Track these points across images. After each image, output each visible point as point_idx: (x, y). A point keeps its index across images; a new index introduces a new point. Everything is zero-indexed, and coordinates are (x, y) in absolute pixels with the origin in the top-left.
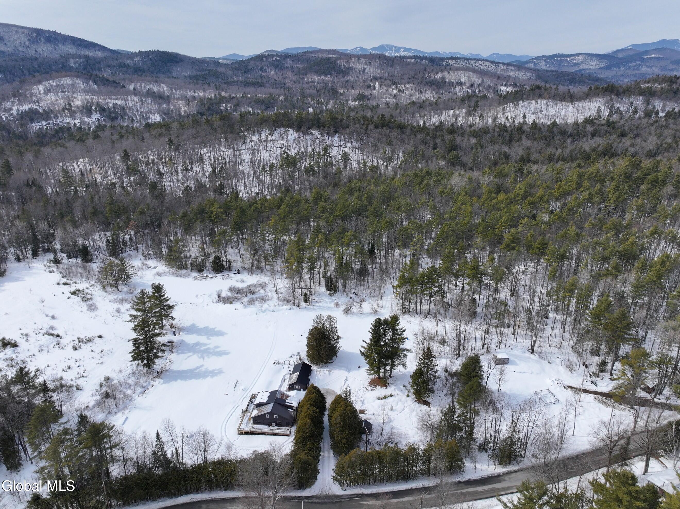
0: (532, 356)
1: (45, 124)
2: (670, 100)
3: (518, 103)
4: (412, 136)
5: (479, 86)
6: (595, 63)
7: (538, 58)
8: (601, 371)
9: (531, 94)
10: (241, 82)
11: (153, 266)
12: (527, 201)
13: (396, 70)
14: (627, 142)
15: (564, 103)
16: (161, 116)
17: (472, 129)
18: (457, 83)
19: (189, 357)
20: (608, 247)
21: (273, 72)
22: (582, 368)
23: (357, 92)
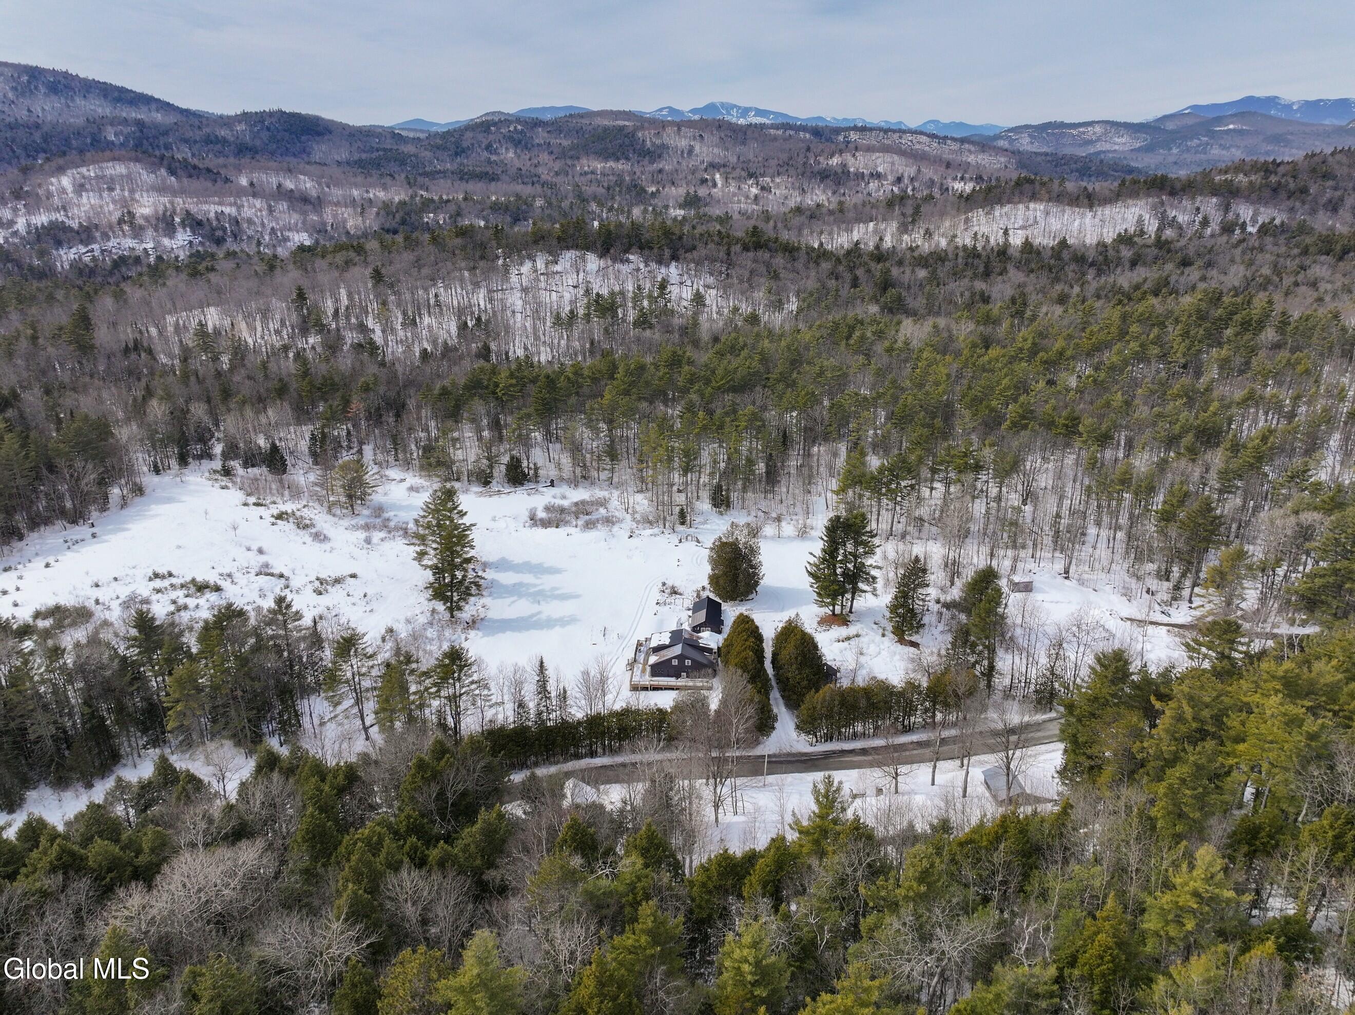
0: (1067, 582)
1: (84, 250)
2: (1266, 204)
3: (992, 208)
4: (812, 265)
5: (912, 180)
6: (1124, 140)
7: (1017, 130)
8: (1175, 599)
9: (1017, 192)
10: (453, 173)
11: (398, 478)
12: (1038, 358)
13: (751, 151)
14: (1193, 274)
15: (1077, 210)
16: (310, 235)
17: (916, 254)
18: (872, 175)
19: (513, 602)
20: (1178, 420)
21: (511, 154)
22: (1145, 595)
23: (682, 191)
